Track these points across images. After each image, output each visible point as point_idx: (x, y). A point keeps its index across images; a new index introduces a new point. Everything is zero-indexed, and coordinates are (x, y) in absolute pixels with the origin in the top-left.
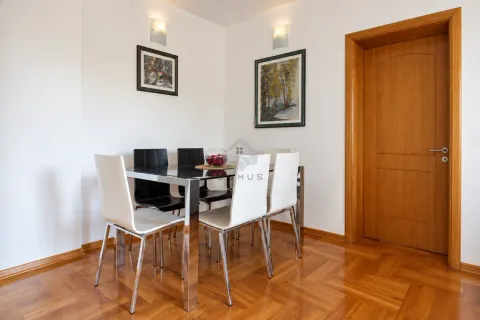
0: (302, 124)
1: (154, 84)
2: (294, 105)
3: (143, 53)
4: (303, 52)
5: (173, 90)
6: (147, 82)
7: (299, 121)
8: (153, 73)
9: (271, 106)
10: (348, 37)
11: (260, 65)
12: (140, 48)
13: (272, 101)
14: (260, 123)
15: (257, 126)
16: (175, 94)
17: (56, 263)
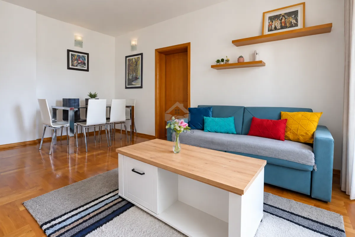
0: (141, 87)
1: (77, 66)
2: (138, 78)
3: (70, 53)
4: (142, 54)
5: (86, 69)
6: (73, 65)
7: (140, 86)
8: (76, 62)
9: (131, 78)
10: (156, 50)
11: (127, 58)
12: (69, 51)
13: (131, 76)
14: (127, 86)
15: (126, 88)
16: (87, 70)
17: (24, 145)
